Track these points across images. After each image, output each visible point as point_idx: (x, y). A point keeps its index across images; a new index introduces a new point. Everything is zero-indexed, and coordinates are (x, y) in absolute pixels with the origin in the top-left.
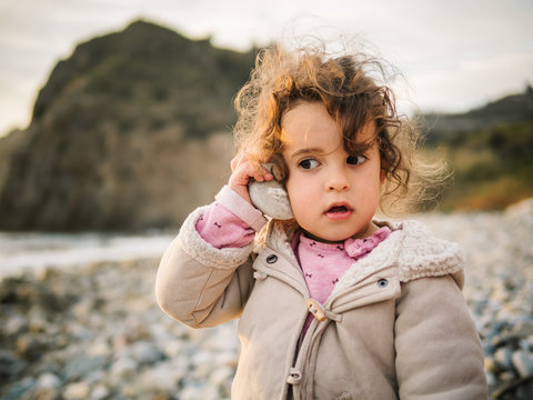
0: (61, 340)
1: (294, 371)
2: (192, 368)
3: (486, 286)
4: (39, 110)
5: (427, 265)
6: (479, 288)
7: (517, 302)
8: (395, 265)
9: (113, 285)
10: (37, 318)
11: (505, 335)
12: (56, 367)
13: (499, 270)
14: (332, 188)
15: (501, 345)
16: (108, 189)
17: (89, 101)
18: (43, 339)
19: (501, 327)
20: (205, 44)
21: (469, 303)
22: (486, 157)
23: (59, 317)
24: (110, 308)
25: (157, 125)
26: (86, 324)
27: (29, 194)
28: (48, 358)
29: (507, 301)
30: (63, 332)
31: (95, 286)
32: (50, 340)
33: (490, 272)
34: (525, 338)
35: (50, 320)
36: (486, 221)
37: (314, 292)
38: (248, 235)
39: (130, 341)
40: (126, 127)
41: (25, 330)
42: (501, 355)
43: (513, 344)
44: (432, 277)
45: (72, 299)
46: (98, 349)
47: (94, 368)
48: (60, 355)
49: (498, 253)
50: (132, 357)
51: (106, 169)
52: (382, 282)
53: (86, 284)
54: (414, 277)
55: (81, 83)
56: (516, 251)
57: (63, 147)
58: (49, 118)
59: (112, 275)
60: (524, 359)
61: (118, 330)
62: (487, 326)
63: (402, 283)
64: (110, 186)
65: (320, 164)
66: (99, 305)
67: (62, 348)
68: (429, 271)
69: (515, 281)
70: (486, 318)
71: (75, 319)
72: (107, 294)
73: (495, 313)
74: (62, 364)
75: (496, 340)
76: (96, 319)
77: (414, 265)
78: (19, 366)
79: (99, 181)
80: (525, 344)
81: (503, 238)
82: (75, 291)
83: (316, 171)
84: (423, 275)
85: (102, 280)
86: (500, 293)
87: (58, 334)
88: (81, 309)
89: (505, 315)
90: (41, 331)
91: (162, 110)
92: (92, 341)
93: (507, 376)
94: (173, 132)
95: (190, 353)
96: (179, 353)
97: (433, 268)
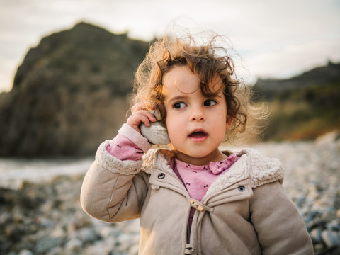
0: (33, 228)
1: (188, 246)
2: (118, 244)
3: (305, 189)
4: (18, 79)
5: (267, 176)
6: (300, 190)
7: (324, 199)
8: (249, 178)
9: (66, 192)
10: (17, 214)
11: (317, 220)
12: (30, 245)
13: (313, 178)
14: (194, 119)
15: (315, 227)
16: (63, 129)
17: (50, 74)
18: (21, 227)
19: (315, 215)
20: (124, 37)
21: (294, 200)
22: (303, 106)
23: (31, 213)
24: (64, 207)
25: (94, 88)
26: (49, 217)
27: (12, 133)
28: (25, 239)
29: (318, 198)
30: (35, 222)
31: (55, 192)
32: (26, 228)
33: (307, 180)
34: (329, 221)
35: (26, 215)
36: (304, 147)
37: (193, 194)
38: (139, 153)
39: (78, 228)
40: (74, 90)
41: (10, 221)
42: (315, 233)
43: (322, 226)
44: (270, 183)
45: (40, 201)
46: (58, 233)
47: (55, 246)
48: (33, 237)
49: (312, 167)
50: (79, 238)
51: (61, 117)
52: (241, 188)
53: (49, 191)
54: (260, 184)
55: (44, 62)
56: (323, 166)
57: (33, 103)
58: (24, 85)
59: (66, 185)
60: (329, 236)
61: (70, 221)
62: (306, 214)
63: (253, 188)
64: (64, 128)
65: (187, 106)
66: (57, 204)
67: (34, 232)
68: (268, 180)
69: (323, 185)
70: (305, 210)
71: (42, 214)
72: (63, 197)
73: (311, 206)
74: (34, 243)
75: (311, 223)
76: (56, 214)
77: (260, 177)
78: (7, 245)
79: (57, 125)
80: (330, 226)
81: (315, 158)
82: (42, 195)
83: (184, 109)
84: (265, 182)
85: (60, 188)
86: (313, 194)
87: (31, 224)
88: (46, 207)
89: (316, 207)
90: (21, 222)
91: (97, 79)
92: (53, 228)
93: (319, 247)
94: (104, 93)
95: (116, 235)
96: (109, 235)
97: (270, 178)
